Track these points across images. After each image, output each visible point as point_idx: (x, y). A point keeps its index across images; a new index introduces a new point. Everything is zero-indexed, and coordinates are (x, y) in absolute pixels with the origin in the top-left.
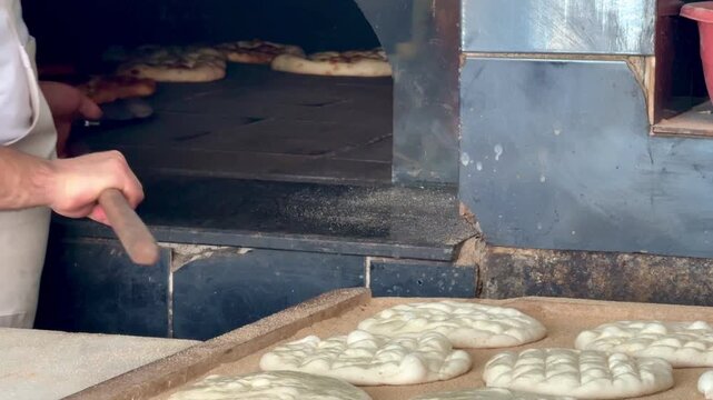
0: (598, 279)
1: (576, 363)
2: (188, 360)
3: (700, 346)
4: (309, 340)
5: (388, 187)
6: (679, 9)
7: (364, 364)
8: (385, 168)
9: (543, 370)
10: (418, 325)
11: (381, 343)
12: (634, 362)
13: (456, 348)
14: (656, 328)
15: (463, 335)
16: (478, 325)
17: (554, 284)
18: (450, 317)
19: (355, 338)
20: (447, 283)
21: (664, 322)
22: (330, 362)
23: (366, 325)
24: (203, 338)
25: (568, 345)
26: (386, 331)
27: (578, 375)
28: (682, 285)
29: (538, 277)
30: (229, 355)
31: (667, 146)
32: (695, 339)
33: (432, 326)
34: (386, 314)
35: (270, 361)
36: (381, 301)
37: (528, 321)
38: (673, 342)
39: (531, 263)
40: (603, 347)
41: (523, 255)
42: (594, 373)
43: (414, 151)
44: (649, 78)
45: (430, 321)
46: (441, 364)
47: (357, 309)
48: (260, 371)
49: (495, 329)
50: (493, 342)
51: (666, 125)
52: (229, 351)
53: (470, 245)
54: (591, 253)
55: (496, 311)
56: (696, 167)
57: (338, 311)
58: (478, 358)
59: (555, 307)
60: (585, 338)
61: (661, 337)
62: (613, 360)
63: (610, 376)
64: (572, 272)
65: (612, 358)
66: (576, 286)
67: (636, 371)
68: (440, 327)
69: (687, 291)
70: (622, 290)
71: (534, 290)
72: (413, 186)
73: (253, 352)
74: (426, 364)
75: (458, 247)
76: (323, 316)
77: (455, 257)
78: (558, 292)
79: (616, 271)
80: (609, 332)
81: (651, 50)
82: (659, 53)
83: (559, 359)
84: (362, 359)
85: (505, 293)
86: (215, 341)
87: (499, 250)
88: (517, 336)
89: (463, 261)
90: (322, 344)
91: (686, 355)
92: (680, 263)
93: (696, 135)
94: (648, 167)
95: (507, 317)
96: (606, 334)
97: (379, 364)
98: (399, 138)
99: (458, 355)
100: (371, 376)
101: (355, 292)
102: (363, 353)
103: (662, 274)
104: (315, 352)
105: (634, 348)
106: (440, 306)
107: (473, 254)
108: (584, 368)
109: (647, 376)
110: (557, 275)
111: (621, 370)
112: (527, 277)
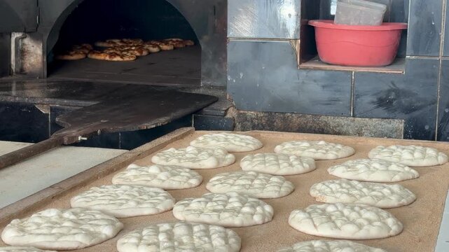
0: (278, 122)
1: (277, 160)
2: (123, 159)
3: (324, 152)
4: (171, 150)
5: (199, 88)
6: (307, 22)
7: (194, 160)
8: (198, 81)
9: (264, 162)
10: (213, 143)
11: (200, 151)
12: (299, 158)
13: (229, 152)
14: (306, 144)
15: (231, 147)
16: (237, 143)
17: (262, 124)
18: (226, 140)
19: (189, 149)
20: (222, 124)
21: (308, 141)
22: (180, 159)
23: (193, 143)
24: (129, 149)
25: (272, 151)
26: (201, 145)
27: (279, 165)
28: (309, 125)
29: (256, 122)
30: (139, 157)
31: (304, 73)
32: (321, 149)
33: (219, 143)
34: (201, 138)
35: (155, 159)
36: (198, 132)
37: (256, 141)
38: (313, 150)
39: (254, 116)
40: (285, 152)
41: (251, 114)
42: (286, 164)
43: (209, 75)
44: (298, 48)
45: (218, 141)
46: (224, 160)
47: (190, 136)
48: (152, 164)
49: (243, 144)
50: (243, 149)
51: (304, 65)
52: (140, 155)
53: (231, 110)
54: (275, 113)
55: (243, 137)
56: (315, 81)
57: (182, 137)
58: (238, 156)
59: (266, 135)
60: (278, 148)
61: (308, 148)
62: (292, 158)
63: (291, 165)
64: (268, 120)
65: (291, 158)
66: (270, 126)
67: (301, 163)
68: (222, 144)
69: (311, 127)
70: (287, 128)
71: (254, 127)
72: (209, 87)
73: (149, 154)
74: (218, 160)
75: (226, 111)
76: (176, 139)
77: (225, 114)
78: (263, 128)
79: (285, 119)
80: (288, 146)
81: (299, 37)
82: (302, 38)
83: (270, 158)
84: (192, 158)
85: (244, 129)
86: (134, 150)
87: (242, 112)
88: (252, 147)
89: (228, 116)
90: (176, 152)
91: (319, 155)
92: (308, 116)
93: (315, 69)
94: (298, 81)
95: (247, 139)
96: (286, 147)
97: (199, 161)
98: (204, 70)
99: (230, 156)
100: (196, 165)
101: (189, 129)
102: (193, 156)
103: (303, 120)
104: (173, 156)
105: (299, 152)
106: (222, 135)
107: (232, 113)
108: (280, 162)
109: (306, 166)
110: (263, 121)
111: (295, 163)
112: (252, 122)
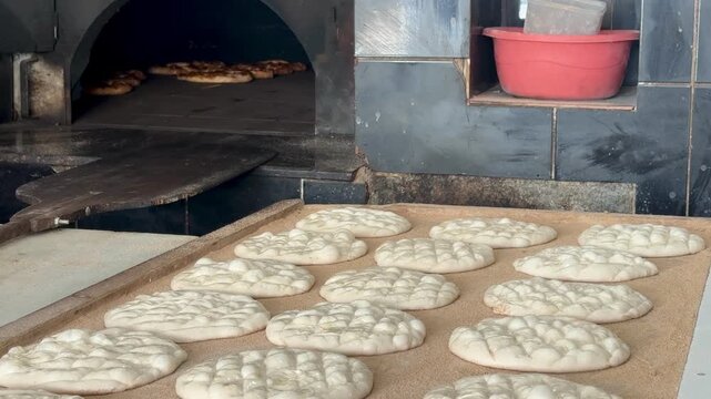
0: (437, 191)
1: (433, 249)
2: (189, 251)
3: (509, 235)
4: (265, 235)
5: (313, 137)
6: (482, 31)
7: (301, 251)
8: (311, 126)
9: (413, 253)
10: (331, 224)
11: (310, 236)
12: (468, 246)
13: (358, 238)
14: (479, 224)
15: (360, 230)
16: (370, 223)
17: (411, 193)
18: (353, 218)
19: (293, 234)
20: (349, 193)
21: (483, 218)
22: (278, 249)
23: (300, 224)
24: (200, 236)
25: (426, 236)
26: (314, 228)
27: (435, 257)
28: (486, 193)
29: (402, 190)
30: (215, 246)
31: (477, 112)
32: (503, 230)
33: (342, 223)
34: (313, 217)
35: (240, 249)
36: (309, 207)
37: (401, 219)
38: (492, 233)
39: (397, 181)
40: (447, 237)
41: (394, 177)
42: (446, 256)
43: (327, 115)
44: (466, 72)
45: (340, 220)
46: (349, 250)
47: (296, 213)
48: (235, 257)
49: (380, 225)
50: (380, 233)
51: (477, 99)
52: (215, 244)
53: (362, 171)
54: (433, 175)
55: (380, 213)
56: (494, 124)
57: (284, 214)
58: (372, 244)
59: (416, 209)
60: (435, 231)
61: (483, 229)
62: (456, 247)
63: (455, 257)
64: (422, 186)
65: (455, 245)
66: (424, 197)
67: (472, 253)
68: (346, 225)
69: (489, 196)
70: (451, 199)
71: (399, 198)
72: (328, 136)
73: (231, 243)
74: (340, 251)
75: (355, 173)
76: (275, 218)
77: (353, 178)
78: (413, 200)
79: (447, 185)
80: (451, 226)
81: (468, 54)
82: (472, 57)
83: (422, 246)
84: (297, 248)
85: (383, 201)
86: (207, 236)
87: (379, 174)
88: (394, 229)
89: (358, 181)
90: (274, 238)
91: (499, 241)
92: (485, 180)
93: (496, 105)
94: (466, 123)
95: (387, 217)
96: (448, 228)
97: (310, 251)
98: (319, 109)
99: (359, 244)
100: (305, 259)
101: (295, 202)
102: (299, 244)
103: (475, 187)
104: (269, 244)
105: (468, 237)
106: (346, 211)
107: (363, 177)
108: (438, 252)
109: (479, 257)
110: (413, 188)
111: (462, 253)
112: (396, 190)
